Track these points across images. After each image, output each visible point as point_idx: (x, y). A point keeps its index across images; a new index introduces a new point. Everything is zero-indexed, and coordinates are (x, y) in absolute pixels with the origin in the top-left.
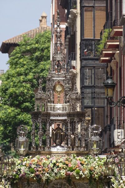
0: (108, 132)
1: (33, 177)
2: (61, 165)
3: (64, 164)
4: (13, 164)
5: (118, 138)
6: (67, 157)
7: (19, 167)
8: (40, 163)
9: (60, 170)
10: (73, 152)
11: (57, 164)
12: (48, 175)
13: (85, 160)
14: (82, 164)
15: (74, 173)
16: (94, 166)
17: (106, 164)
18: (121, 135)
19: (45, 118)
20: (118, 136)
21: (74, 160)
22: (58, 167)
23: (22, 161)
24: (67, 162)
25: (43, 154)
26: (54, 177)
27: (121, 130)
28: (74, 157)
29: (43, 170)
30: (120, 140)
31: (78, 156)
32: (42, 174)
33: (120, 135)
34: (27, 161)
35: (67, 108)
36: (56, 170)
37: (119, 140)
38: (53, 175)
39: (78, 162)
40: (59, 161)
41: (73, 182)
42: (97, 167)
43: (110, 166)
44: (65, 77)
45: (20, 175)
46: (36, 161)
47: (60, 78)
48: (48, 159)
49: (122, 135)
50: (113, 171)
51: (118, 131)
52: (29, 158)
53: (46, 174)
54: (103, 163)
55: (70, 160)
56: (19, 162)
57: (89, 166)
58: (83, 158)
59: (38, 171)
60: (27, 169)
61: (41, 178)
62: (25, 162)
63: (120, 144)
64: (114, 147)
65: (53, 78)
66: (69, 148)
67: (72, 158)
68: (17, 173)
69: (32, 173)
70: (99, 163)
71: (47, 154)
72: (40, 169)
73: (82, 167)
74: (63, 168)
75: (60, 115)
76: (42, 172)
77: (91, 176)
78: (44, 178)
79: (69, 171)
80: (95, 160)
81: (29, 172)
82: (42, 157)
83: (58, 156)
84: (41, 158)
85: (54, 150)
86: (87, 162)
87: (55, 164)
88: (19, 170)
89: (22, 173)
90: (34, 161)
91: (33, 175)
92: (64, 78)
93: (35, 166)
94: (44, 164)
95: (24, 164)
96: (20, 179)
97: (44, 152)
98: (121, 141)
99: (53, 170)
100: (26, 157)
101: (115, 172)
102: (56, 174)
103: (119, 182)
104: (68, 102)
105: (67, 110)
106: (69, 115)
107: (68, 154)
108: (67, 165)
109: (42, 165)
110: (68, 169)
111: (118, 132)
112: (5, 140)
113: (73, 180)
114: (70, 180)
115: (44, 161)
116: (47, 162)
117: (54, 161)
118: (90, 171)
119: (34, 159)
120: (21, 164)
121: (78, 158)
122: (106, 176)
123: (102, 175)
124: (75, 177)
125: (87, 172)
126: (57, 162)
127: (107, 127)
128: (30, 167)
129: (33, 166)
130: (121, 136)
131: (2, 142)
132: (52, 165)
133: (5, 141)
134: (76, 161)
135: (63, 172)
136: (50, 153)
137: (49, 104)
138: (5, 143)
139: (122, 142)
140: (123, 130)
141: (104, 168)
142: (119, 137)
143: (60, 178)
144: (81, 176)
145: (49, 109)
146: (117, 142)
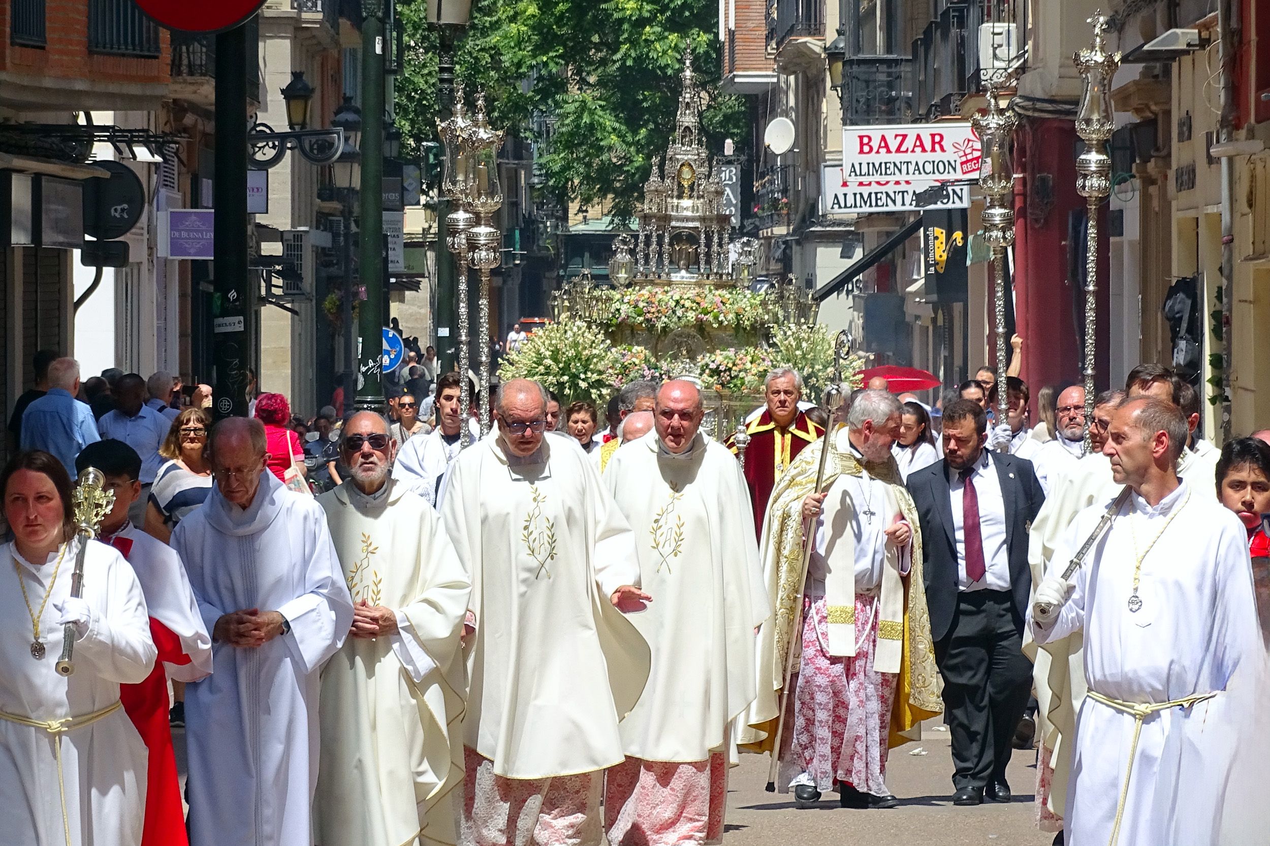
0: (954, 31)
1: (641, 323)
2: (688, 304)
3: (693, 302)
4: (609, 299)
5: (995, 56)
6: (697, 290)
7: (617, 305)
8: (653, 300)
9: (686, 311)
10: (707, 282)
11: (682, 302)
12: (666, 320)
13: (728, 296)
14: (723, 303)
15: (710, 317)
16: (744, 306)
17: (764, 303)
18: (1005, 43)
19: (663, 223)
20: (995, 49)
21: (710, 296)
22: (683, 306)
23: (623, 296)
24: (698, 299)
25: (657, 284)
26: (676, 323)
27: (1006, 24)
28: (710, 291)
29: (659, 311)
30: (1003, 65)
31: (717, 289)
32: (657, 317)
33: (1000, 46)
34: (632, 295)
35: (700, 208)
36: (679, 313)
37: (998, 64)
38: (675, 319)
39: (718, 299)
40: (685, 297)
41: (708, 333)
42: (748, 309)
43: (771, 307)
44: (698, 155)
45: (620, 319)
46: (646, 296)
47: (690, 156)
48: (667, 292)
49: (1009, 45)
50: (776, 315)
51: (996, 31)
52: (634, 290)
53: (663, 318)
54: (758, 303)
55: (703, 295)
56: (618, 296)
57: (736, 307)
58: (724, 292)
59: (649, 312)
60: (631, 309)
61: (653, 326)
62: (628, 297)
63: (1002, 79)
64: (978, 91)
65: (678, 156)
66: (702, 275)
67: (707, 292)
68: (614, 316)
69: (639, 315)
70: (752, 301)
71: (664, 285)
72: (653, 310)
73: (724, 308)
74: (692, 308)
75: (688, 219)
76: (656, 314)
77: (738, 322)
78: (659, 325)
79: (701, 313)
80: (745, 297)
81: (634, 315)
82: (657, 290)
83: (684, 288)
84: (655, 291)
85: (675, 277)
86: (731, 300)
87: (677, 302)
88: (618, 310)
89: (623, 315)
90: (643, 295)
91: (641, 319)
92: (696, 157)
93: (645, 304)
94: (659, 301)
95: (626, 300)
96: (618, 326)
97: (658, 281)
98: (1006, 69)
99: (674, 312)
100: (630, 290)
101: (778, 318)
102: (679, 318)
103: (785, 333)
104: (703, 197)
105: (700, 211)
106: (703, 219)
107: (699, 285)
108: (698, 303)
109: (657, 303)
110: (700, 310)
111: (994, 34)
112: (545, 53)
113: (707, 329)
114: (704, 329)
115: (660, 296)
116: (666, 298)
117: (677, 297)
118: (737, 314)
119: (643, 292)
120: (622, 301)
121: (717, 293)
122: (762, 324)
123: (756, 321)
124: (711, 324)
125: (731, 316)
126: (681, 298)
127: (952, 14)
128: (636, 306)
129: (641, 305)
130: (1005, 48)
131: (534, 62)
132: (674, 304)
133: (545, 59)
134: (713, 297)
135: (691, 315)
136: (670, 284)
137: (669, 200)
138: (545, 64)
139: (1010, 71)
140: (1013, 26)
141: (760, 311)
142: (997, 51)
143: (685, 326)
144: (721, 323)
145: (669, 208)
146: (991, 72)
